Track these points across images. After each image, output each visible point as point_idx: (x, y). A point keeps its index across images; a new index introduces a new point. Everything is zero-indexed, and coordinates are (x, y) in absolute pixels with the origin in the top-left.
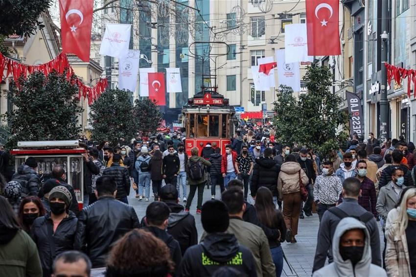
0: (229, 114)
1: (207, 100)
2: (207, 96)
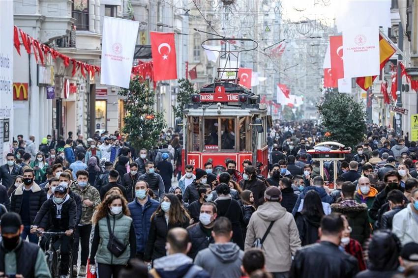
0: (250, 117)
1: (220, 95)
2: (220, 89)
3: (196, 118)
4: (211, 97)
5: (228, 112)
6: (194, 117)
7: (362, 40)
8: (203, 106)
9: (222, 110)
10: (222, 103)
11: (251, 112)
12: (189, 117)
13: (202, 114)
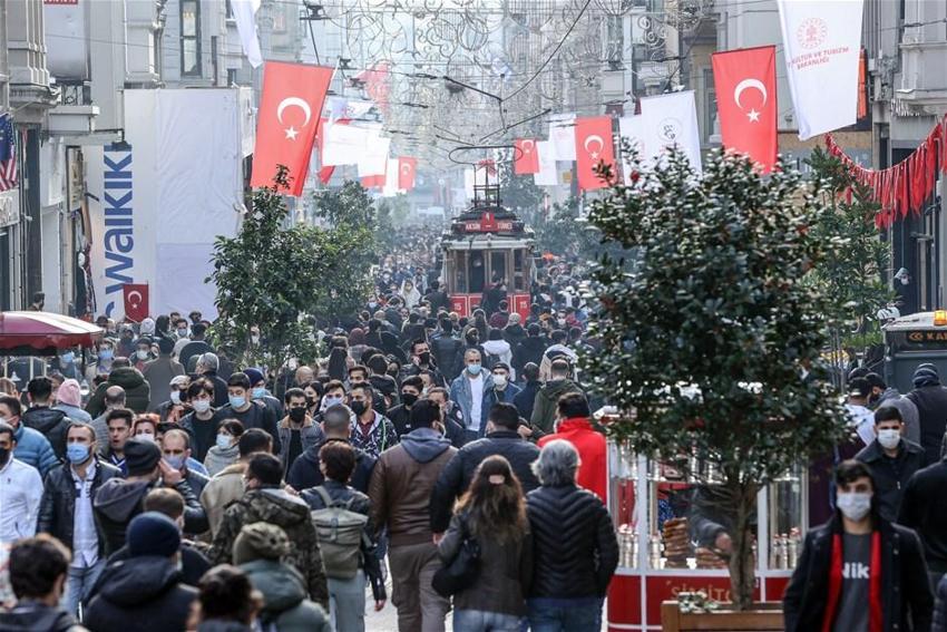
3: (461, 253)
4: (477, 226)
5: (500, 243)
6: (458, 251)
7: (815, 33)
8: (468, 237)
9: (493, 242)
10: (492, 233)
11: (527, 243)
12: (452, 251)
13: (468, 248)
